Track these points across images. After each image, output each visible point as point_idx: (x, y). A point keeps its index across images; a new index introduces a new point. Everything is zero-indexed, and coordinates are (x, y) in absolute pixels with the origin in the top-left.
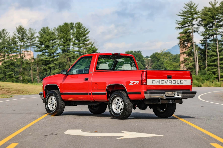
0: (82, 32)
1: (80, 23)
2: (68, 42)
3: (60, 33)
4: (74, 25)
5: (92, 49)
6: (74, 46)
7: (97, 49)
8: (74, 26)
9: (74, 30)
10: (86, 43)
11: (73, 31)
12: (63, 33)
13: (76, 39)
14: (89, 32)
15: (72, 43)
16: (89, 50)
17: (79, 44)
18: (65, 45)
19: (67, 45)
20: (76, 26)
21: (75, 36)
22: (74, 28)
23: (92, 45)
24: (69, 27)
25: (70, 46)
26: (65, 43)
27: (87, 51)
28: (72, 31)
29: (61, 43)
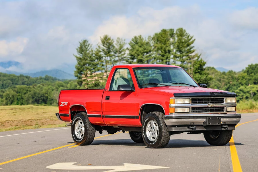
0: (185, 41)
1: (182, 29)
2: (167, 54)
3: (157, 43)
4: (175, 32)
5: (198, 63)
6: (174, 59)
7: (205, 63)
8: (175, 34)
9: (174, 39)
10: (191, 56)
11: (173, 40)
12: (161, 43)
13: (177, 50)
14: (195, 40)
15: (172, 56)
16: (194, 64)
17: (181, 56)
18: (164, 58)
19: (165, 58)
20: (177, 33)
21: (177, 46)
22: (174, 36)
23: (199, 57)
24: (169, 35)
25: (169, 60)
26: (163, 56)
27: (192, 65)
28: (171, 40)
29: (158, 56)
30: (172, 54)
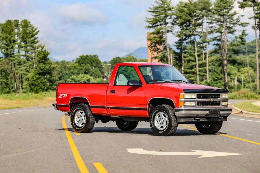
0: (29, 32)
1: (27, 20)
2: (12, 44)
3: (2, 33)
4: (19, 23)
5: (42, 53)
6: (19, 49)
7: (49, 53)
8: (19, 25)
9: (19, 29)
10: (35, 46)
11: (18, 31)
12: (6, 33)
13: (22, 40)
14: (39, 31)
15: (17, 46)
16: (38, 54)
17: (26, 47)
18: (9, 48)
19: (10, 48)
20: (22, 24)
21: (21, 36)
22: (19, 27)
23: (43, 48)
24: (13, 26)
25: (14, 49)
26: (8, 45)
27: (36, 55)
28: (16, 31)
29: (3, 45)
30: (17, 44)
